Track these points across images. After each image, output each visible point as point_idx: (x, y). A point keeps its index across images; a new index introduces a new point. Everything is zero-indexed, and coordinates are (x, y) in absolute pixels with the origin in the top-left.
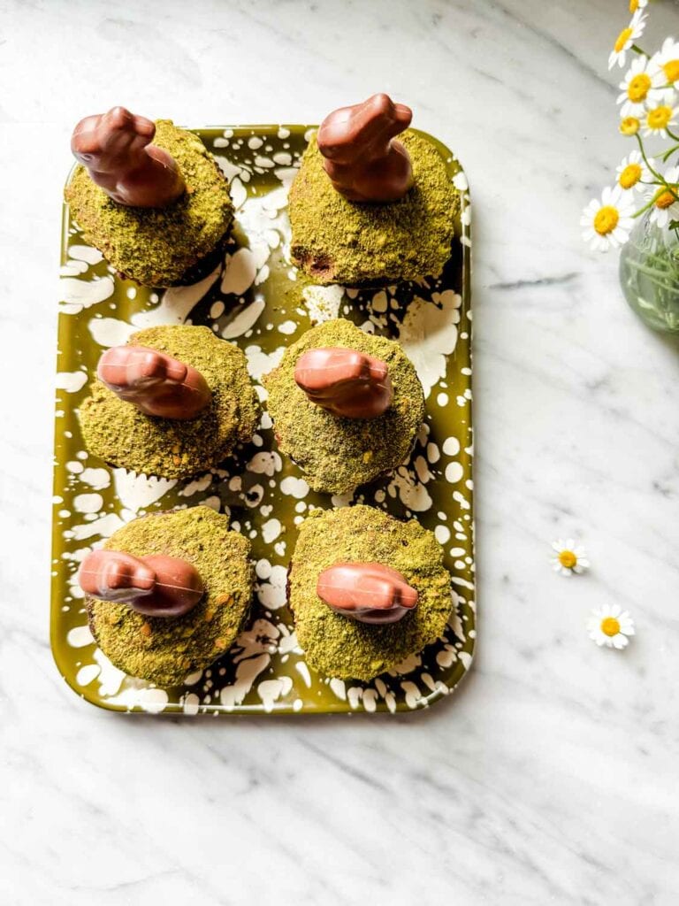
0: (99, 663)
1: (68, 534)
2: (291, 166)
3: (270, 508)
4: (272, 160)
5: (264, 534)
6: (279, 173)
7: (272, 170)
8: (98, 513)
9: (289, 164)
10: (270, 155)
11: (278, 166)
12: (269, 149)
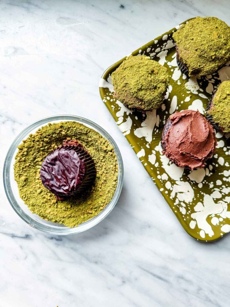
0: (202, 229)
1: (171, 198)
2: (161, 51)
3: (217, 155)
4: (155, 52)
5: (220, 163)
6: (158, 56)
7: (155, 55)
8: (172, 187)
9: (160, 51)
10: (154, 51)
11: (157, 53)
12: (153, 49)
